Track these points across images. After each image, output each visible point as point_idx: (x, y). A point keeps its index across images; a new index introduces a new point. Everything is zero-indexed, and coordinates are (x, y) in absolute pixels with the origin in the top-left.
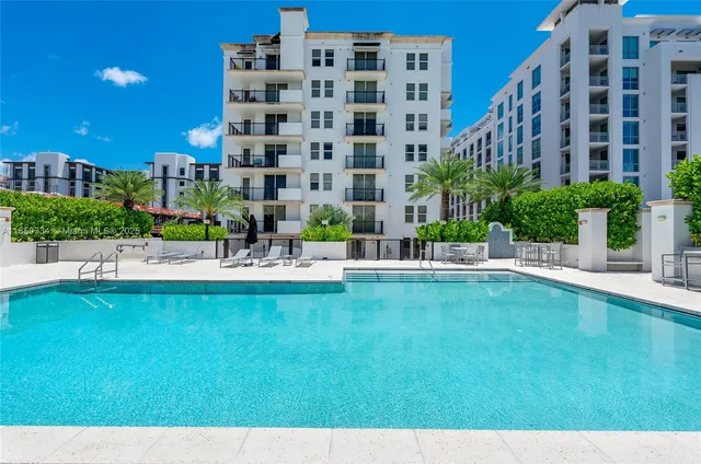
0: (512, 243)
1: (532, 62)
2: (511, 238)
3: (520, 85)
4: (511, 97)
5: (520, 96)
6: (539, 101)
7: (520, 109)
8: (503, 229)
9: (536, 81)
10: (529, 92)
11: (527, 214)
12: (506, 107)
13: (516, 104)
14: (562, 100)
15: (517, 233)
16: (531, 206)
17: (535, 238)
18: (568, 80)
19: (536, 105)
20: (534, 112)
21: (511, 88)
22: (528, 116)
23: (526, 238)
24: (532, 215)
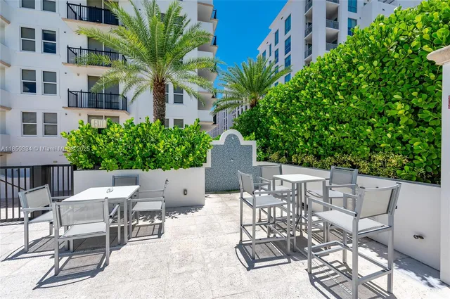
0: (255, 163)
1: (284, 14)
2: (255, 156)
3: (277, 33)
4: (270, 45)
5: (276, 42)
6: (290, 44)
7: (277, 52)
8: (244, 141)
9: (288, 28)
10: (282, 38)
11: (277, 114)
12: (267, 53)
13: (274, 49)
14: (306, 41)
15: (264, 148)
16: (282, 101)
17: (288, 157)
18: (310, 24)
19: (288, 48)
20: (286, 53)
21: (270, 38)
22: (282, 57)
23: (275, 156)
24: (284, 116)
